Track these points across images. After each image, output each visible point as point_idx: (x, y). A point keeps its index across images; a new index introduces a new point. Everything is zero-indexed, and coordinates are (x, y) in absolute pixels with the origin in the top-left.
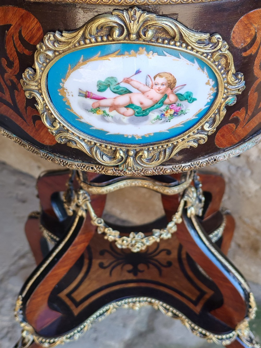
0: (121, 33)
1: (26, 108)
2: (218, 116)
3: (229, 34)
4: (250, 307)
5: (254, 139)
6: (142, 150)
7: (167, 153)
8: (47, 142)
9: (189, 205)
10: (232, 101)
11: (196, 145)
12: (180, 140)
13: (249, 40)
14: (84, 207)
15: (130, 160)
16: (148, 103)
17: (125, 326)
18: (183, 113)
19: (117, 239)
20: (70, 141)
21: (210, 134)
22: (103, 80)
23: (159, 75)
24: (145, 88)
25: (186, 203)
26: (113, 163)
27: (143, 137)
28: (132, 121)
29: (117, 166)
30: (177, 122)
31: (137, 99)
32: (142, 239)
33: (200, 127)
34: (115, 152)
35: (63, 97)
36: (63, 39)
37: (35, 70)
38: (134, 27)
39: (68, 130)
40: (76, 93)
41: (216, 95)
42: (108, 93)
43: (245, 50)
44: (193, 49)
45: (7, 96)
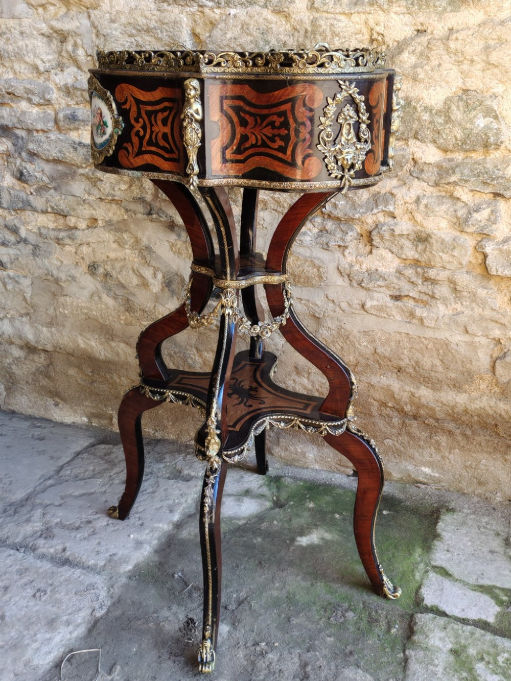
17: (171, 511)
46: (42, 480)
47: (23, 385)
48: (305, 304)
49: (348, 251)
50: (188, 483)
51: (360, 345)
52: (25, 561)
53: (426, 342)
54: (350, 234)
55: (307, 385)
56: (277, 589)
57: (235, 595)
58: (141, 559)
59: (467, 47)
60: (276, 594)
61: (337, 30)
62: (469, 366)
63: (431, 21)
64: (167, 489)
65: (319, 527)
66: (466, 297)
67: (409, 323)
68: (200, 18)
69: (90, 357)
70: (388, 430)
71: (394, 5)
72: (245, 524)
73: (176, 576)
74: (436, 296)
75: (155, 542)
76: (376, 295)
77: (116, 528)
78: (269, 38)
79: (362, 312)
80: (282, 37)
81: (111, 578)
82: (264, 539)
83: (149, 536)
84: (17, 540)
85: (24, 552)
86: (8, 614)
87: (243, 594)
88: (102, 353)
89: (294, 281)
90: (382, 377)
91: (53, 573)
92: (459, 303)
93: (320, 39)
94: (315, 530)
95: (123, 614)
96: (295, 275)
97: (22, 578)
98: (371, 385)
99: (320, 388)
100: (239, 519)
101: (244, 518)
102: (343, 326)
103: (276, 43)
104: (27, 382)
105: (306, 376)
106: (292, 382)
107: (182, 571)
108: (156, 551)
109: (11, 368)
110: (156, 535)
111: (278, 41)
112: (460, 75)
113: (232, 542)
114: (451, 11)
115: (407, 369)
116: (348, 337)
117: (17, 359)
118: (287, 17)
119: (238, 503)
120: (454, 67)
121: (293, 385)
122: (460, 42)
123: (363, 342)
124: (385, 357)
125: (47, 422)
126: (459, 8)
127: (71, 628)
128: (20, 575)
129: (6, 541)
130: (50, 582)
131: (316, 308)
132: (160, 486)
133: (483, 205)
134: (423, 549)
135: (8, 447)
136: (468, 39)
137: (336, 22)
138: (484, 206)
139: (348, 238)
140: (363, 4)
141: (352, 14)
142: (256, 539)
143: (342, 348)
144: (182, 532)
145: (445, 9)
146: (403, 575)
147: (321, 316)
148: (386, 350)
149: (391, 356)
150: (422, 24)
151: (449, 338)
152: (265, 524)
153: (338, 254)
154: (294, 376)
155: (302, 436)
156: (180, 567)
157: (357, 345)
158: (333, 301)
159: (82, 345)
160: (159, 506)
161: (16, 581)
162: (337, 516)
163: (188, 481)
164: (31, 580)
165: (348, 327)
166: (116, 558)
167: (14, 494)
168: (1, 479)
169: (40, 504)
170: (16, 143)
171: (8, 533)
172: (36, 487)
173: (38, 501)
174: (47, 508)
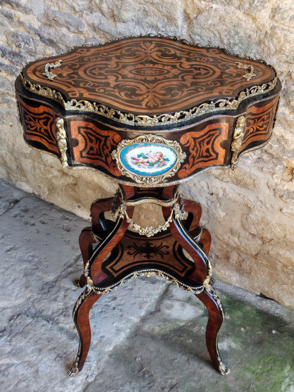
0: (146, 141)
1: (111, 163)
2: (178, 167)
3: (179, 140)
4: (209, 269)
5: (194, 175)
6: (152, 178)
7: (161, 179)
8: (118, 175)
9: (176, 213)
10: (182, 161)
11: (170, 176)
12: (165, 174)
13: (186, 142)
14: (123, 213)
15: (148, 181)
16: (154, 161)
17: (140, 308)
18: (166, 165)
19: (140, 230)
20: (127, 174)
21: (175, 172)
22: (139, 154)
23: (158, 153)
24: (153, 157)
25: (174, 211)
26: (141, 182)
27: (152, 173)
28: (149, 167)
29: (143, 184)
30: (164, 168)
31: (150, 160)
32: (152, 230)
33: (172, 170)
34: (142, 178)
35: (125, 159)
36: (128, 142)
37: (117, 151)
38: (150, 139)
39: (126, 171)
40: (130, 158)
41: (177, 159)
42: (141, 158)
43: (185, 145)
44: (168, 145)
45: (104, 159)
46: (66, 267)
47: (59, 190)
48: (242, 197)
49: (276, 176)
50: (154, 285)
51: (276, 230)
52: (51, 332)
54: (278, 166)
55: (237, 242)
56: (195, 381)
57: (169, 381)
58: (119, 343)
60: (194, 385)
61: (289, 39)
64: (140, 288)
65: (229, 337)
68: (191, 4)
69: (100, 188)
70: (286, 280)
72: (184, 326)
73: (137, 359)
75: (128, 331)
76: (290, 207)
77: (106, 315)
78: (239, 31)
79: (280, 212)
80: (248, 31)
81: (99, 354)
82: (193, 340)
83: (125, 325)
84: (48, 314)
85: (52, 324)
86: (40, 369)
87: (174, 381)
88: (108, 188)
89: (237, 182)
90: (287, 251)
91: (67, 344)
93: (275, 41)
94: (226, 339)
95: (104, 383)
96: (238, 180)
97: (49, 345)
98: (278, 254)
99: (245, 246)
100: (181, 321)
101: (184, 321)
102: (266, 217)
103: (243, 35)
104: (61, 190)
105: (237, 236)
106: (227, 238)
107: (141, 357)
108: (128, 338)
109: (51, 180)
110: (129, 325)
111: (245, 33)
113: (174, 340)
116: (268, 224)
117: (56, 177)
118: (254, 19)
119: (182, 307)
121: (228, 239)
123: (278, 229)
124: (291, 242)
125: (73, 215)
127: (74, 386)
128: (48, 342)
129: (41, 313)
130: (65, 351)
131: (249, 202)
132: (136, 285)
134: (291, 367)
135: (48, 234)
137: (289, 34)
139: (277, 168)
142: (189, 340)
143: (263, 229)
144: (145, 325)
146: (274, 385)
147: (252, 207)
148: (292, 238)
152: (196, 328)
153: (268, 176)
154: (229, 235)
155: (230, 266)
156: (140, 354)
157: (273, 230)
158: (261, 201)
159: (96, 181)
160: (134, 302)
161: (46, 346)
162: (242, 329)
163: (153, 283)
164: (55, 347)
165: (269, 218)
166: (104, 340)
167: (49, 275)
168: (42, 262)
169: (63, 287)
170: (58, 52)
171: (43, 306)
172: (62, 272)
173: (62, 284)
174: (67, 291)
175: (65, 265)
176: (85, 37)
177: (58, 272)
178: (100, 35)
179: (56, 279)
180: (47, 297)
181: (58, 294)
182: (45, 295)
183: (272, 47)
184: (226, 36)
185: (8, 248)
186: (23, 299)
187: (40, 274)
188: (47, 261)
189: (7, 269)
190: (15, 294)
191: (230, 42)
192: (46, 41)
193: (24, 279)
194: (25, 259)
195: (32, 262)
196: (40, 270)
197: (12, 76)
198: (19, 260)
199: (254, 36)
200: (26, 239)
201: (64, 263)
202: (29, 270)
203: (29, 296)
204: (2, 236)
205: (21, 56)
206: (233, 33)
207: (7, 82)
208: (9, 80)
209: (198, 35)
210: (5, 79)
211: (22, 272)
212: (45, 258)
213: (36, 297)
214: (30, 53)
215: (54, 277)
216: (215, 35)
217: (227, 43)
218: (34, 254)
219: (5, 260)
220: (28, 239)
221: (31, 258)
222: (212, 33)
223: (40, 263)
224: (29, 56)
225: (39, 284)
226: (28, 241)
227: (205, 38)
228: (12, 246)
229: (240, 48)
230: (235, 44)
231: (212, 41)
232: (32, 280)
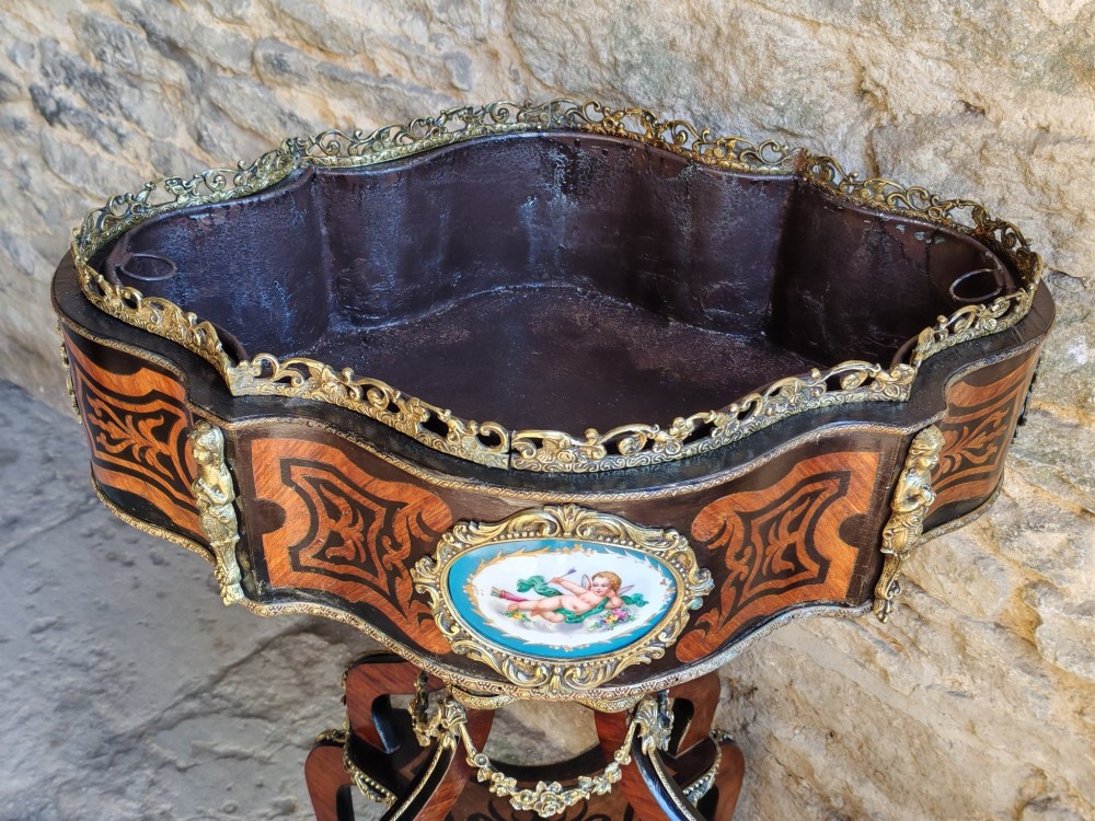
23: (599, 575)
24: (580, 590)
31: (569, 602)
46: (180, 697)
51: (764, 663)
53: (891, 714)
59: (1074, 185)
61: (782, 53)
62: (968, 790)
63: (998, 96)
66: (983, 671)
67: (862, 666)
71: (917, 36)
74: (921, 648)
78: (640, 23)
80: (667, 26)
90: (797, 732)
92: (968, 677)
93: (742, 60)
98: (772, 736)
103: (654, 38)
111: (660, 34)
112: (1049, 236)
114: (1051, 89)
115: (846, 741)
120: (1037, 215)
122: (1058, 168)
124: (808, 703)
126: (1073, 86)
133: (1051, 521)
135: (161, 596)
136: (1078, 168)
137: (780, 36)
138: (1052, 525)
140: (847, 10)
141: (819, 24)
145: (1038, 77)
148: (810, 692)
149: (819, 706)
150: (977, 96)
151: (936, 727)
157: (757, 660)
167: (127, 715)
168: (120, 673)
169: (155, 756)
170: (193, 77)
171: (84, 806)
172: (165, 711)
173: (155, 747)
174: (162, 770)
175: (181, 690)
176: (254, 36)
177: (154, 710)
178: (286, 30)
179: (143, 729)
180: (101, 781)
181: (135, 773)
182: (96, 774)
183: (735, 79)
184: (604, 41)
185: (42, 621)
186: (33, 776)
187: (103, 707)
188: (134, 673)
189: (17, 682)
190: (15, 761)
191: (615, 59)
192: (161, 43)
193: (56, 719)
194: (77, 658)
195: (92, 671)
196: (109, 696)
197: (93, 144)
198: (60, 661)
199: (685, 41)
200: (97, 603)
201: (180, 683)
202: (78, 695)
203: (51, 770)
204: (35, 587)
205: (107, 86)
206: (624, 31)
207: (82, 160)
208: (86, 155)
209: (532, 36)
210: (77, 150)
211: (57, 695)
212: (131, 665)
213: (72, 775)
214: (129, 77)
215: (141, 721)
216: (575, 35)
217: (609, 62)
218: (106, 650)
219: (22, 656)
220: (103, 602)
221: (93, 659)
222: (567, 31)
223: (114, 676)
224: (127, 88)
225: (93, 738)
226: (100, 609)
227: (549, 46)
228: (53, 619)
229: (648, 79)
230: (630, 67)
231: (569, 56)
232: (76, 722)
